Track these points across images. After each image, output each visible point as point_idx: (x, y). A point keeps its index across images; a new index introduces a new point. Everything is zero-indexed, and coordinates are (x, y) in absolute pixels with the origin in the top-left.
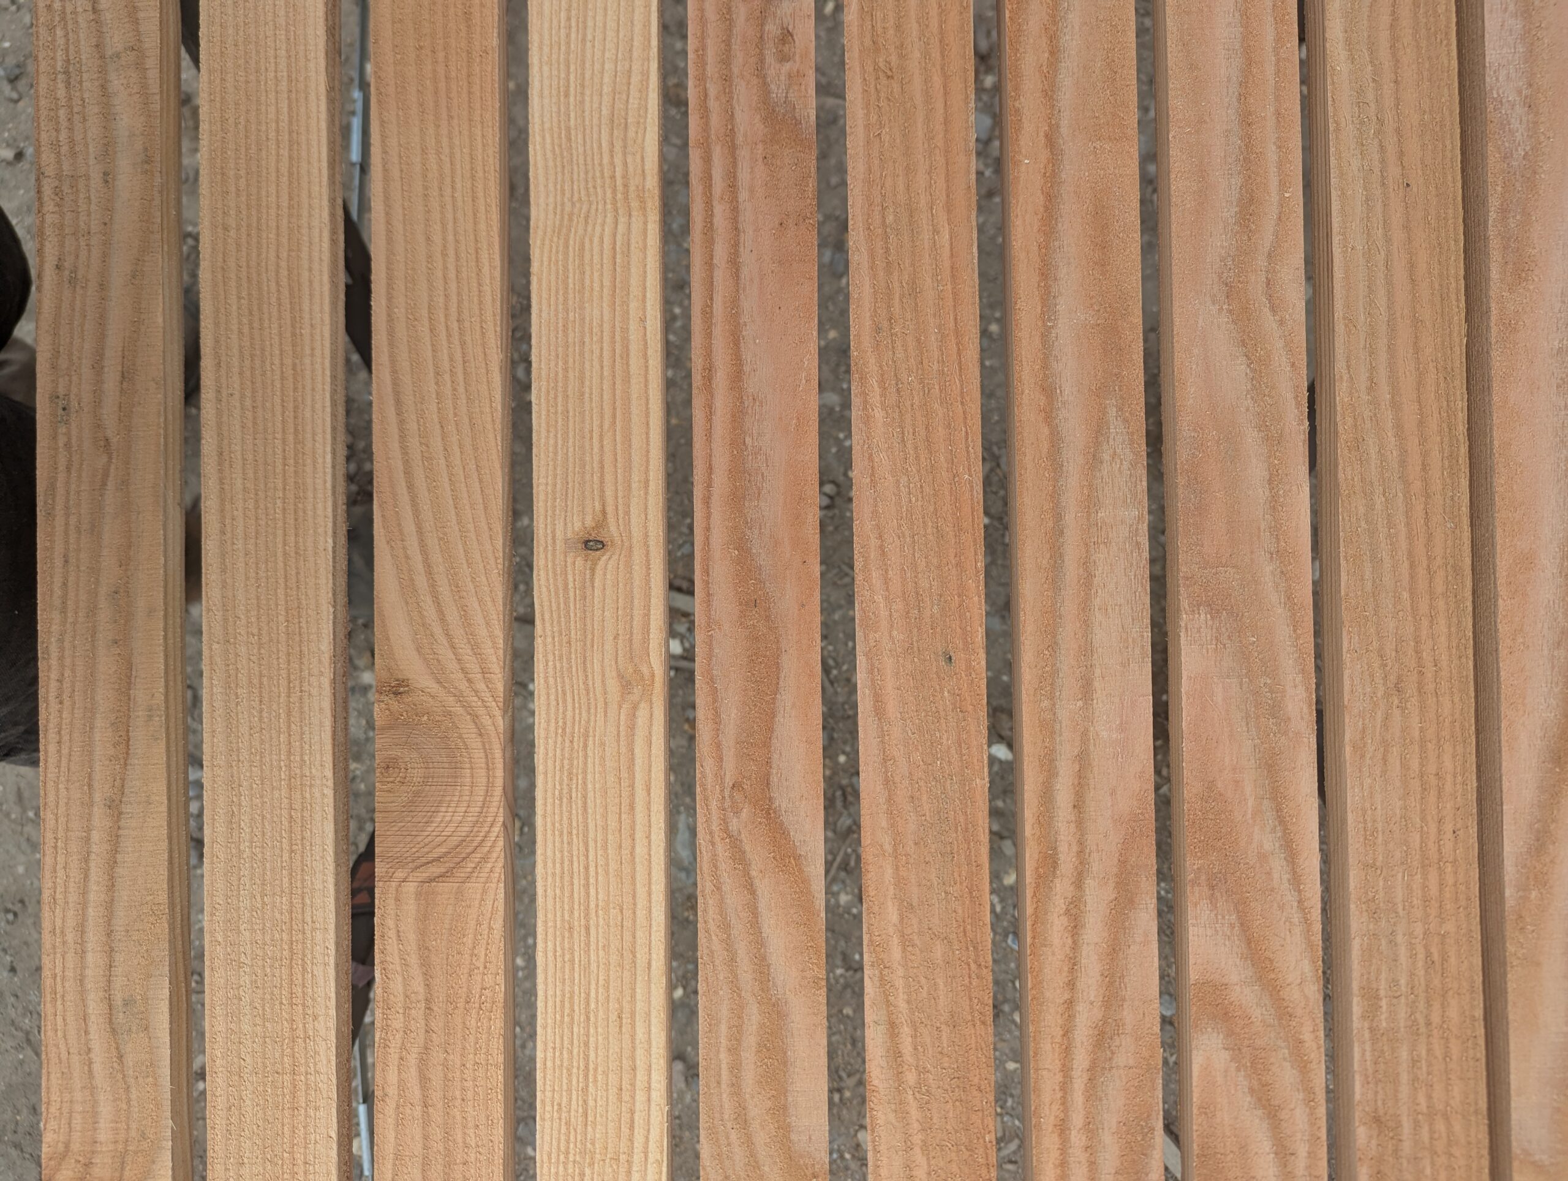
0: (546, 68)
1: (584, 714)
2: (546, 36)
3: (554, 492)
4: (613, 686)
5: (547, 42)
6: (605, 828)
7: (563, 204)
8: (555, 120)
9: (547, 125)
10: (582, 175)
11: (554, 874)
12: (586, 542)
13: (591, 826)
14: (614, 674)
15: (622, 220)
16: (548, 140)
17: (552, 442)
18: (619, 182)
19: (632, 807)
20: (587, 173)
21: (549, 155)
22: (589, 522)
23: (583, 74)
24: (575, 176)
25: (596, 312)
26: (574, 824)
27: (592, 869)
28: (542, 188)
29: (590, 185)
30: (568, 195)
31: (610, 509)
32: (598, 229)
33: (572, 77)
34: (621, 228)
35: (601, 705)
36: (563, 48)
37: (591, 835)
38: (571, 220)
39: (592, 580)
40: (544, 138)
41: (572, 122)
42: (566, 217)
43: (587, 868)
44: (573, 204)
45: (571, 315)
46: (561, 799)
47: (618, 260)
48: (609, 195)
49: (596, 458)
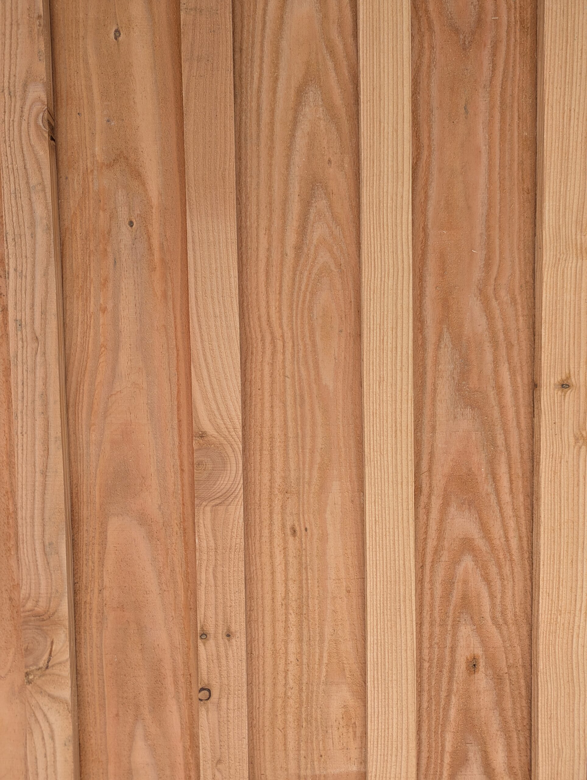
0: (551, 201)
1: (560, 450)
2: (551, 189)
3: (550, 366)
4: (572, 440)
5: (551, 191)
6: (568, 492)
7: (556, 255)
8: (554, 222)
9: (551, 224)
10: (564, 244)
11: (548, 510)
12: (562, 385)
13: (562, 492)
14: (572, 435)
15: (580, 261)
16: (551, 230)
17: (550, 347)
18: (579, 246)
19: (578, 485)
20: (566, 242)
21: (552, 236)
22: (564, 377)
23: (566, 204)
24: (562, 244)
25: (568, 297)
26: (556, 491)
27: (562, 508)
28: (548, 248)
29: (567, 247)
30: (558, 251)
31: (572, 373)
32: (570, 264)
33: (561, 204)
34: (579, 264)
35: (567, 446)
36: (558, 194)
37: (562, 495)
38: (559, 261)
39: (564, 399)
40: (549, 228)
41: (561, 223)
42: (557, 260)
43: (560, 507)
44: (560, 255)
45: (558, 298)
46: (551, 482)
47: (578, 277)
48: (575, 251)
49: (567, 354)
